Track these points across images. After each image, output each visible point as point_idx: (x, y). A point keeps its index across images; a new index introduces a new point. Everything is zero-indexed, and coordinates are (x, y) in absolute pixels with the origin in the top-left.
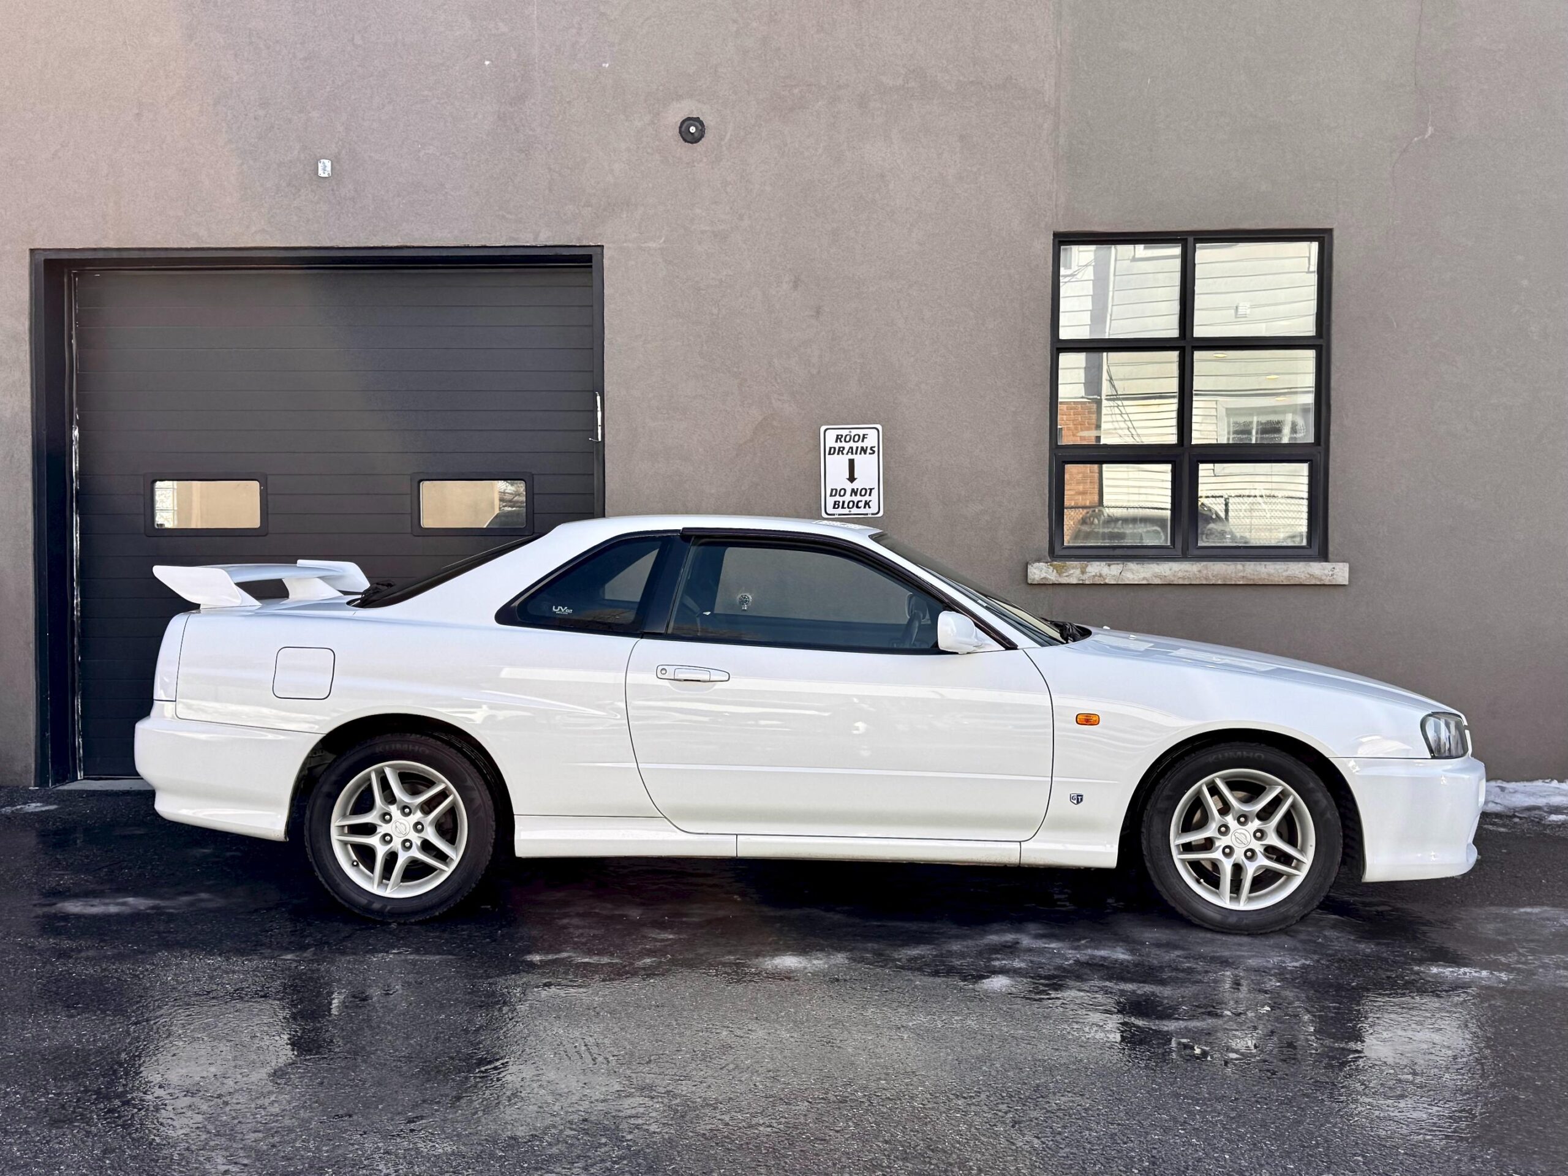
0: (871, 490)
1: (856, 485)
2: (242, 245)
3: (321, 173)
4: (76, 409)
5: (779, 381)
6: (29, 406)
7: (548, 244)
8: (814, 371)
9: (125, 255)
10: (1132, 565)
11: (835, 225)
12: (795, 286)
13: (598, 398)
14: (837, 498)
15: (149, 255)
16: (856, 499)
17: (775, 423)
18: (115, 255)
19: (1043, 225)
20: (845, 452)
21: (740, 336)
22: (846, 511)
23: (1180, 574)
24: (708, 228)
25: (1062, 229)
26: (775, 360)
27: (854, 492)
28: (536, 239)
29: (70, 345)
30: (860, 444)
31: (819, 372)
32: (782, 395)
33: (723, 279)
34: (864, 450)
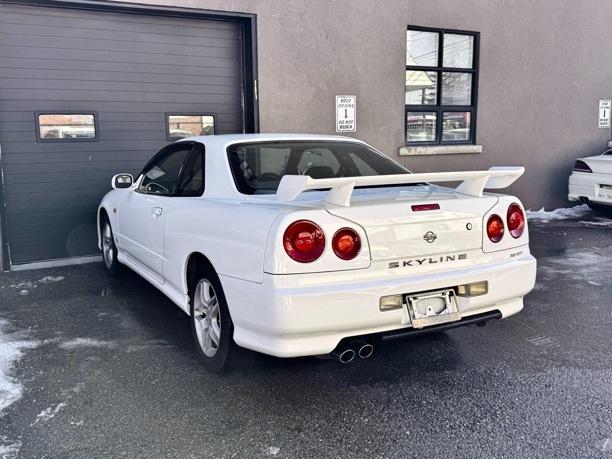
0: (352, 121)
1: (348, 119)
5: (322, 77)
7: (235, 11)
8: (334, 74)
10: (429, 148)
11: (340, 14)
12: (327, 38)
13: (256, 81)
14: (341, 124)
16: (347, 125)
17: (321, 94)
19: (404, 22)
20: (344, 106)
21: (308, 57)
22: (344, 129)
23: (441, 151)
24: (296, 11)
25: (410, 24)
26: (320, 68)
27: (347, 122)
28: (230, 9)
30: (349, 103)
31: (335, 74)
32: (322, 82)
33: (302, 33)
34: (350, 106)
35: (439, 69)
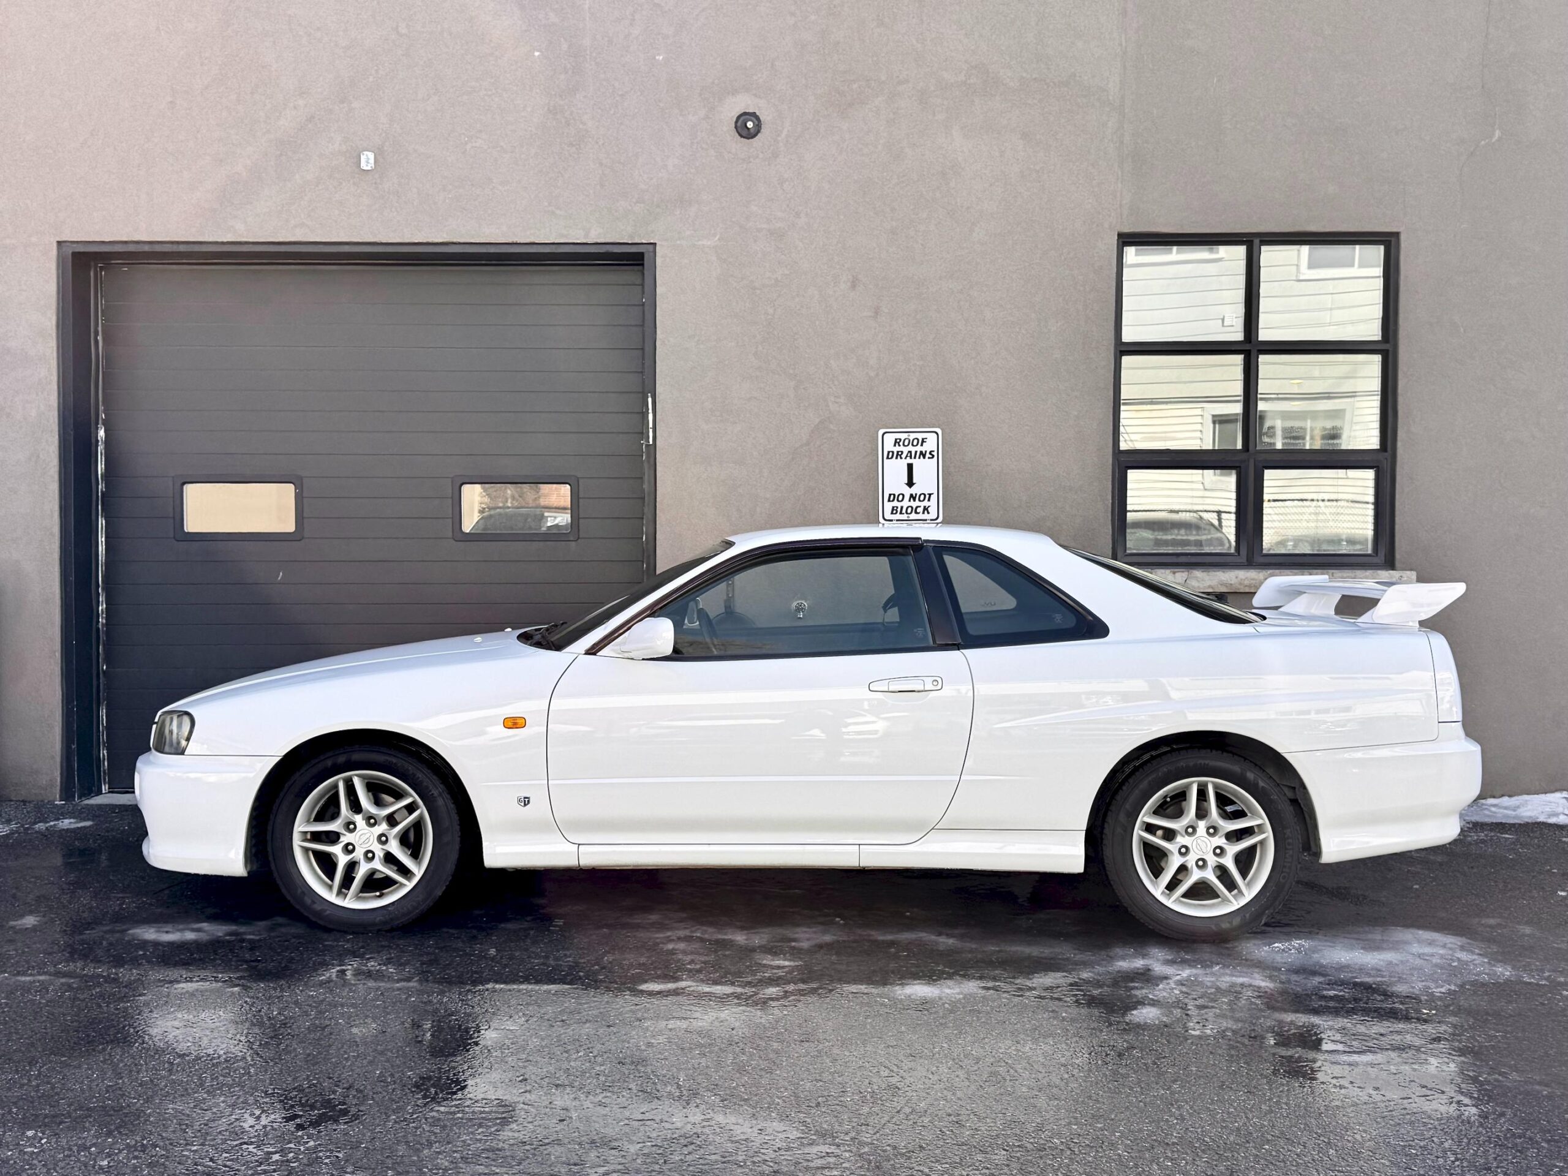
0: (930, 495)
1: (914, 490)
2: (281, 240)
3: (364, 166)
4: (101, 408)
5: (836, 383)
6: (56, 405)
7: (599, 241)
8: (872, 374)
9: (158, 248)
10: (1198, 573)
11: (894, 224)
12: (853, 286)
13: (650, 400)
15: (182, 248)
16: (914, 504)
17: (832, 427)
18: (147, 248)
19: (1106, 225)
20: (904, 456)
21: (796, 337)
22: (905, 516)
23: (1246, 582)
24: (765, 226)
25: (1126, 230)
26: (832, 362)
27: (913, 497)
28: (586, 236)
29: (97, 342)
30: (918, 448)
31: (877, 375)
32: (839, 397)
33: (779, 278)
34: (923, 455)
35: (1247, 347)
